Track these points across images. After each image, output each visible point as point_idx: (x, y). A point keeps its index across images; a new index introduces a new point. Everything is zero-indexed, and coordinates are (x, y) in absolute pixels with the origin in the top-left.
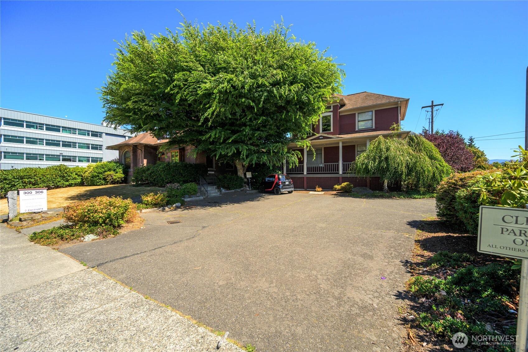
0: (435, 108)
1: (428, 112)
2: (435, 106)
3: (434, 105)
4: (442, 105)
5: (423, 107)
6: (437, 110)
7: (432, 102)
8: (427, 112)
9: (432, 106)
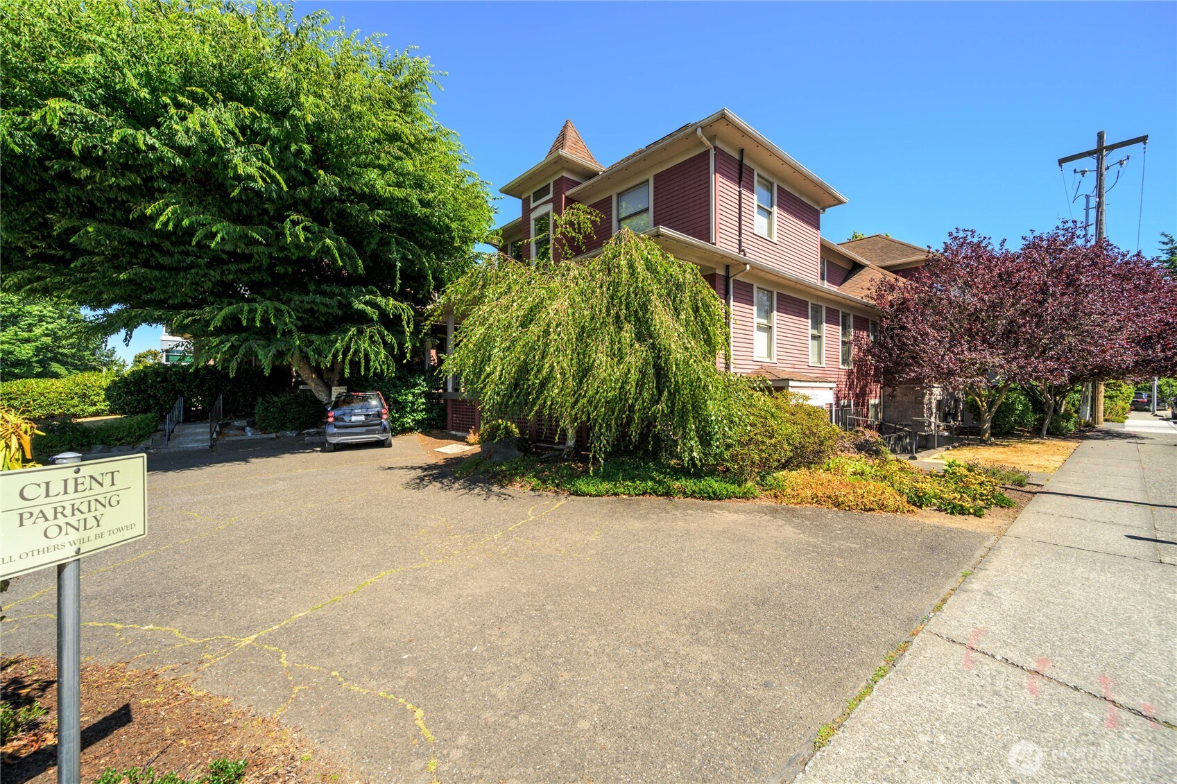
0: (1110, 158)
1: (1083, 173)
2: (1111, 148)
3: (1105, 144)
4: (1143, 139)
5: (1061, 162)
6: (1121, 163)
7: (1100, 136)
8: (1079, 175)
9: (1098, 152)
